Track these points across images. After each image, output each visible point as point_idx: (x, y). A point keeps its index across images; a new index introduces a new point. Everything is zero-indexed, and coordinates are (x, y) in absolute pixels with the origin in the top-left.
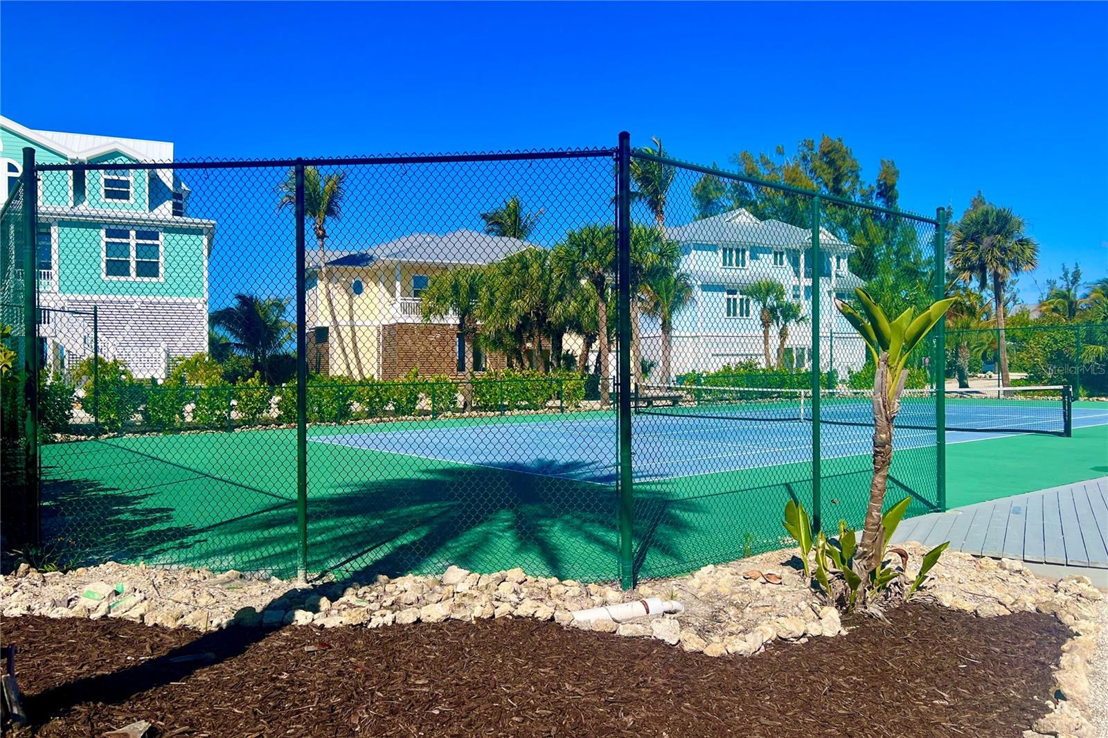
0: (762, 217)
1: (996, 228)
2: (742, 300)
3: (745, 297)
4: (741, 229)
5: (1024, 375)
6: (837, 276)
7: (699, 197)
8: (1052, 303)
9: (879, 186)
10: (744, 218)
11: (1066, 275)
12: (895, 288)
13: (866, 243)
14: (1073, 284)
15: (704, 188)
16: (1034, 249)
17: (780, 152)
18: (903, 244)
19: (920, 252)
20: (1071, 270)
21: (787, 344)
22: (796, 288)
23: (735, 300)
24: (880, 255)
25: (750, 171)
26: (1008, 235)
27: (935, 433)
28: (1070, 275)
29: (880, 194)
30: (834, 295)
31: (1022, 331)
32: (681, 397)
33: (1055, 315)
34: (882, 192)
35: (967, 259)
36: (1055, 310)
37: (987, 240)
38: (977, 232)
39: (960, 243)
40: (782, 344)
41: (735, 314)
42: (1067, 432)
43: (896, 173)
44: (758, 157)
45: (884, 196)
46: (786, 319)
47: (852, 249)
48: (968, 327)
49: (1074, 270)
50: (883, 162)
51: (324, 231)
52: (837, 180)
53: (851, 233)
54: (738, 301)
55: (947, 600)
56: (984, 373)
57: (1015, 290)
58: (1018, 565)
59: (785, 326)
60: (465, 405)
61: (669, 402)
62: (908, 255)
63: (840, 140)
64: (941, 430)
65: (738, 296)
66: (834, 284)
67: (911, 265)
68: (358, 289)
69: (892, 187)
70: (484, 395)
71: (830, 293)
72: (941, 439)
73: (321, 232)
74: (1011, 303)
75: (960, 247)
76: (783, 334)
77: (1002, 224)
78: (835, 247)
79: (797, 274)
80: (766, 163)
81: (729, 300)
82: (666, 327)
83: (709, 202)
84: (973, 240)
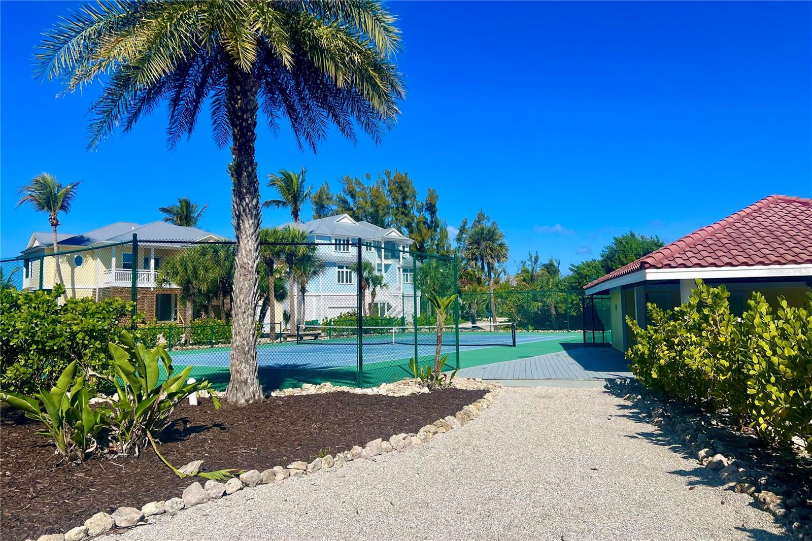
0: (357, 219)
1: (488, 237)
2: (347, 272)
3: (349, 270)
4: (345, 227)
5: (506, 319)
6: (403, 258)
7: (316, 203)
8: (522, 276)
9: (427, 204)
10: (346, 220)
11: (531, 258)
12: (437, 268)
13: (420, 239)
14: (535, 264)
15: (320, 197)
16: (507, 250)
17: (368, 177)
18: (441, 240)
19: (450, 245)
20: (534, 256)
21: (376, 300)
22: (380, 265)
23: (343, 272)
24: (427, 246)
25: (351, 189)
26: (494, 241)
27: (455, 347)
28: (533, 258)
29: (428, 209)
30: (401, 270)
31: (505, 293)
32: (320, 334)
33: (524, 283)
34: (428, 207)
35: (473, 254)
36: (524, 280)
37: (483, 244)
38: (478, 239)
39: (470, 244)
40: (373, 301)
41: (343, 282)
42: (514, 345)
43: (437, 197)
44: (354, 181)
45: (429, 210)
46: (375, 285)
47: (411, 242)
48: (476, 291)
49: (535, 255)
50: (429, 190)
51: (57, 221)
52: (404, 199)
53: (411, 232)
54: (345, 273)
55: (458, 387)
56: (488, 318)
57: (504, 267)
58: (480, 380)
59: (374, 289)
60: (186, 341)
61: (313, 338)
62: (444, 247)
63: (406, 174)
64: (457, 346)
65: (345, 270)
66: (401, 263)
67: (444, 253)
68: (79, 262)
69: (434, 206)
70: (199, 335)
71: (399, 268)
72: (458, 350)
73: (55, 222)
74: (503, 273)
75: (470, 247)
76: (373, 294)
77: (491, 236)
78: (401, 241)
79: (380, 256)
80: (359, 184)
81: (339, 272)
82: (303, 290)
83: (322, 206)
84: (476, 243)
